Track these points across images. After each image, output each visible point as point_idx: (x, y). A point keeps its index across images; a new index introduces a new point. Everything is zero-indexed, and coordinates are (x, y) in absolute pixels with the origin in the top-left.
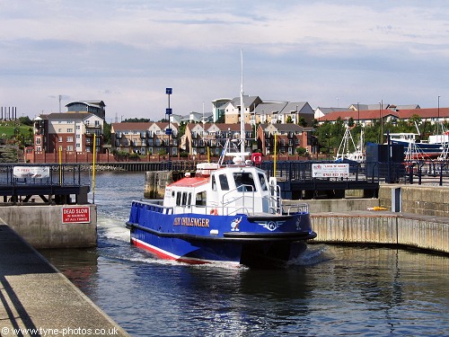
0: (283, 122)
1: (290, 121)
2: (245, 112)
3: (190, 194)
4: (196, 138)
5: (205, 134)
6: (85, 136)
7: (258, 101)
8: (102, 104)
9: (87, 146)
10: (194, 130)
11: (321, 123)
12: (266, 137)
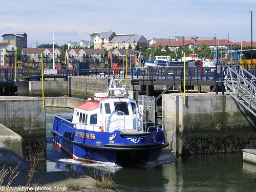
0: (126, 48)
1: (130, 47)
2: (106, 41)
3: (87, 115)
4: (71, 57)
5: (77, 55)
6: (6, 56)
7: (114, 35)
8: (25, 35)
9: (7, 62)
10: (70, 53)
11: (149, 48)
12: (113, 57)
